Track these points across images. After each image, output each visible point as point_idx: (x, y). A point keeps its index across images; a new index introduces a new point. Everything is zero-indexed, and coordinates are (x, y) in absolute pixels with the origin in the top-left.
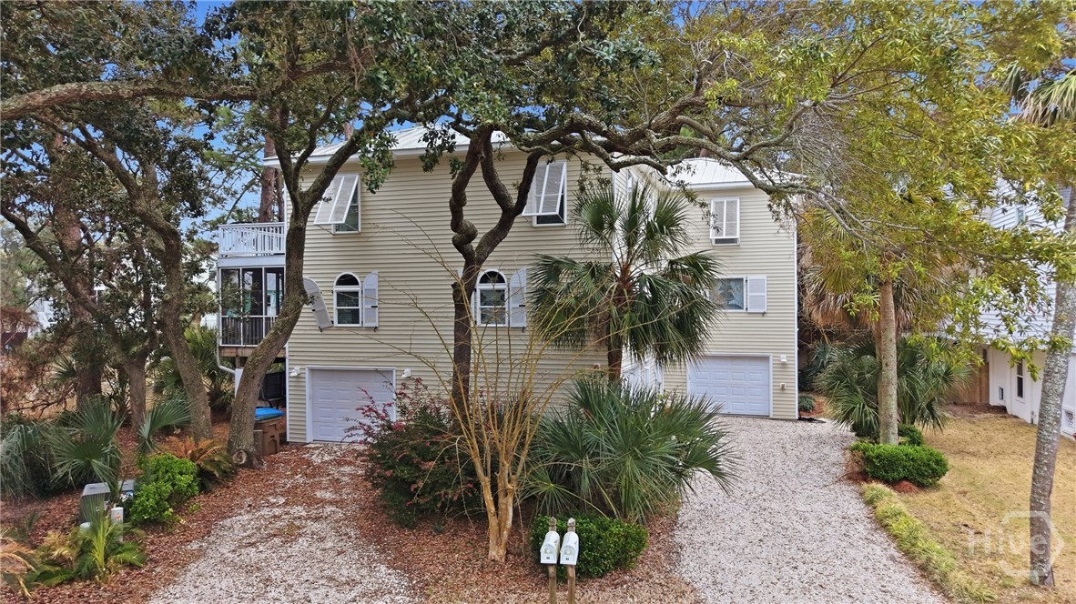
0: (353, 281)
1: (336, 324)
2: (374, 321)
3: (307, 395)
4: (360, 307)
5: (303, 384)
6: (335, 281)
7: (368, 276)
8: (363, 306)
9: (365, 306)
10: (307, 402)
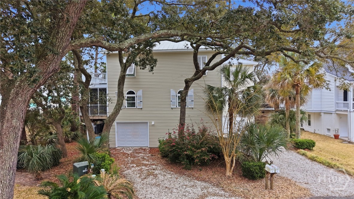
0: (133, 93)
1: (127, 107)
2: (141, 106)
3: (116, 132)
4: (136, 102)
5: (114, 128)
6: (127, 93)
7: (139, 91)
8: (137, 101)
9: (138, 101)
10: (116, 134)
